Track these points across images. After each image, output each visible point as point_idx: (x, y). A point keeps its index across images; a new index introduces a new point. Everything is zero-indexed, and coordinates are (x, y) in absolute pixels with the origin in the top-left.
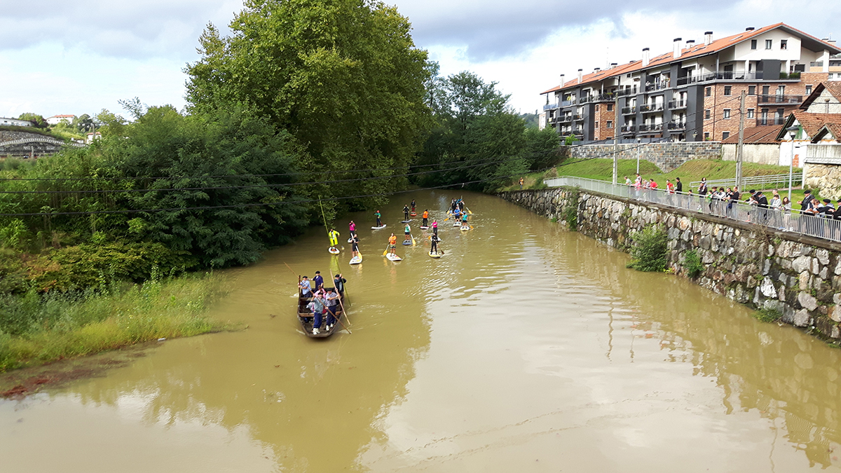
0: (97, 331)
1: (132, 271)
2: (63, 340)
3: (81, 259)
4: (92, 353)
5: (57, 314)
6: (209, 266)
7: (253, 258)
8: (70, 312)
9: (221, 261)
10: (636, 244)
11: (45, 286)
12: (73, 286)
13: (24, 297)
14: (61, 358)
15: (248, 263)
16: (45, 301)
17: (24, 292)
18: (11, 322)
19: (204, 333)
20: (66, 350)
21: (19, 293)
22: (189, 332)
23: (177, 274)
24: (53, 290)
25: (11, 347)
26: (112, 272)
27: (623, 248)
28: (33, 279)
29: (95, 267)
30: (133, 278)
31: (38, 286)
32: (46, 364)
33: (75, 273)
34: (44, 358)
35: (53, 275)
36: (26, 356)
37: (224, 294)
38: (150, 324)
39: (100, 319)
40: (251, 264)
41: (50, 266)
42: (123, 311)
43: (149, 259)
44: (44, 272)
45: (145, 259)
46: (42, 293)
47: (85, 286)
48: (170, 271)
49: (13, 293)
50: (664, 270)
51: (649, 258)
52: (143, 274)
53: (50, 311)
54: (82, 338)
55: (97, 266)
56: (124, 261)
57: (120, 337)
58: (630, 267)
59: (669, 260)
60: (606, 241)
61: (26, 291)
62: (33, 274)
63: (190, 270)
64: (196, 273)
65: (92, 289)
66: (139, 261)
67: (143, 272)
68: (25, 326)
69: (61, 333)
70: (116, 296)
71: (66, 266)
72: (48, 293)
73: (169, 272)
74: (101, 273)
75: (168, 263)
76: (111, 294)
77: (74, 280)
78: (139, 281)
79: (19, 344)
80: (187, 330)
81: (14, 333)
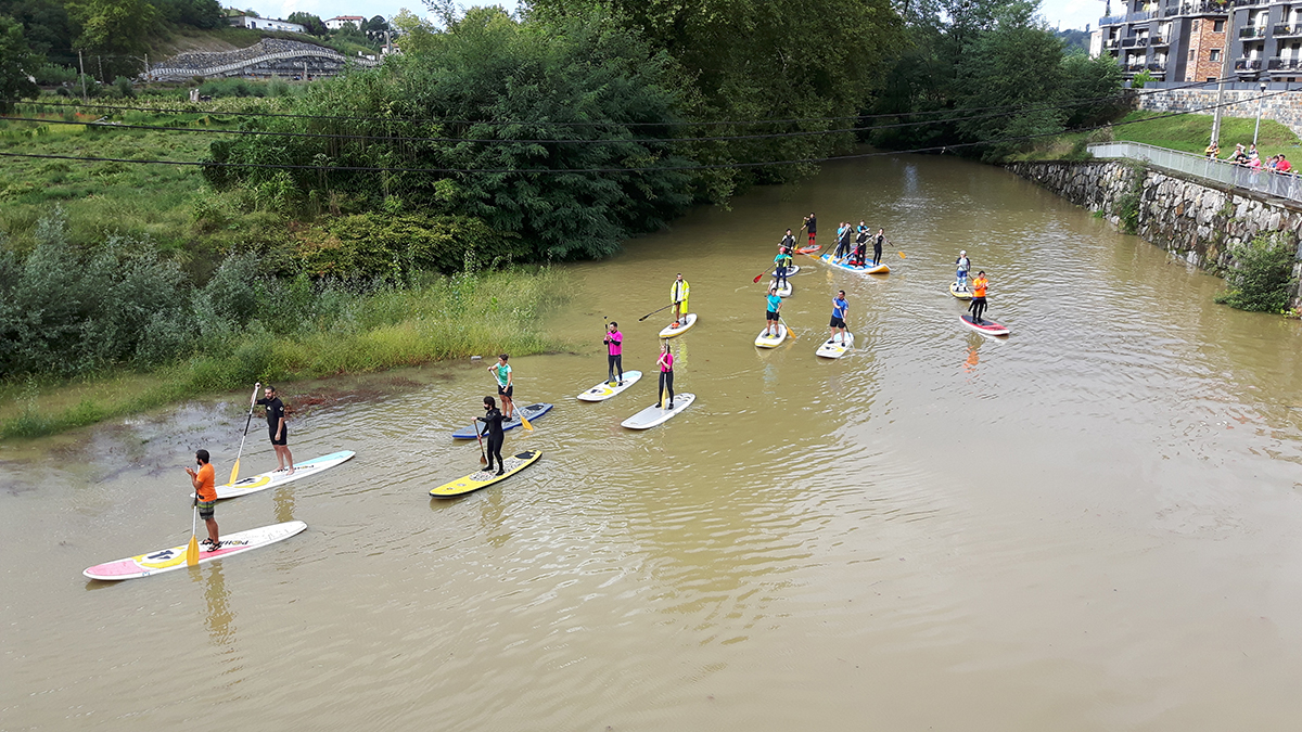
0: (392, 337)
1: (438, 255)
2: (344, 346)
3: (368, 234)
4: (382, 369)
5: (336, 310)
6: (548, 257)
7: (609, 250)
8: (353, 308)
9: (563, 251)
10: (1237, 264)
11: (321, 268)
12: (357, 272)
13: (292, 282)
14: (341, 371)
15: (601, 256)
16: (318, 290)
17: (292, 276)
18: (275, 315)
19: (535, 354)
20: (347, 360)
21: (286, 277)
22: (514, 351)
23: (502, 266)
24: (330, 276)
25: (275, 350)
26: (410, 256)
27: (1214, 268)
28: (305, 257)
29: (387, 246)
30: (440, 267)
31: (311, 269)
32: (321, 378)
33: (360, 253)
34: (319, 369)
35: (331, 254)
36: (295, 364)
37: (564, 300)
38: (461, 334)
39: (394, 321)
40: (605, 258)
41: (326, 241)
42: (425, 313)
43: (463, 241)
44: (319, 248)
45: (457, 239)
46: (315, 278)
47: (374, 272)
48: (492, 258)
49: (278, 275)
50: (1283, 311)
51: (1257, 288)
52: (455, 261)
53: (327, 305)
54: (369, 347)
55: (390, 246)
56: (427, 241)
57: (420, 350)
58: (1224, 302)
59: (1294, 295)
60: (1187, 256)
61: (295, 275)
62: (304, 251)
63: (520, 261)
64: (528, 266)
65: (383, 279)
66: (448, 242)
67: (453, 259)
68: (294, 325)
69: (341, 336)
70: (417, 290)
71: (348, 242)
72: (324, 280)
73: (490, 261)
74: (396, 256)
75: (489, 247)
76: (408, 286)
77: (358, 263)
78: (448, 271)
79: (286, 348)
80: (512, 347)
81: (279, 332)
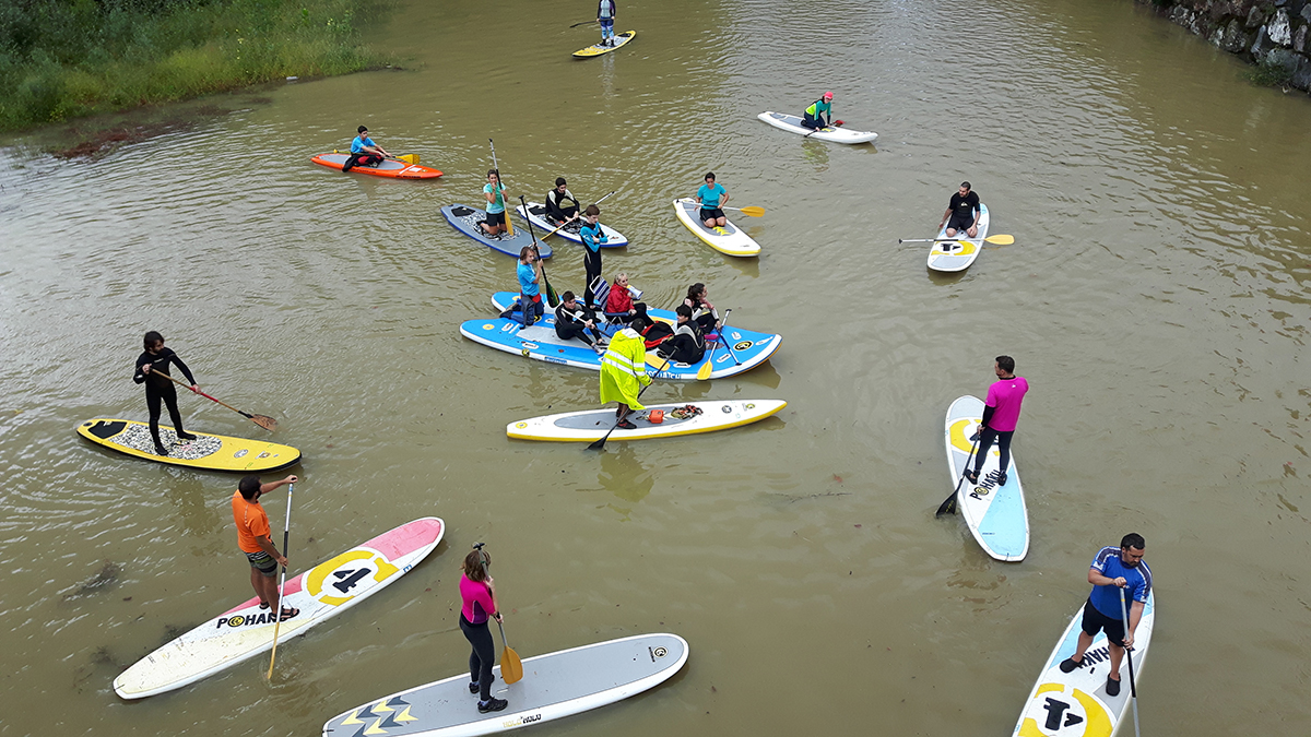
0: (192, 63)
2: (142, 76)
4: (189, 96)
5: (128, 34)
8: (146, 30)
13: (73, 4)
14: (143, 103)
16: (104, 12)
18: (61, 43)
19: (356, 71)
20: (148, 90)
22: (332, 68)
25: (66, 83)
32: (122, 112)
34: (117, 103)
36: (90, 97)
37: (385, 9)
38: (272, 53)
39: (195, 43)
42: (230, 34)
53: (116, 28)
54: (171, 74)
57: (227, 73)
68: (83, 53)
69: (137, 63)
79: (77, 81)
80: (330, 65)
81: (66, 62)
